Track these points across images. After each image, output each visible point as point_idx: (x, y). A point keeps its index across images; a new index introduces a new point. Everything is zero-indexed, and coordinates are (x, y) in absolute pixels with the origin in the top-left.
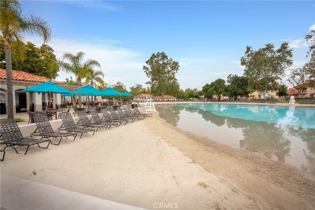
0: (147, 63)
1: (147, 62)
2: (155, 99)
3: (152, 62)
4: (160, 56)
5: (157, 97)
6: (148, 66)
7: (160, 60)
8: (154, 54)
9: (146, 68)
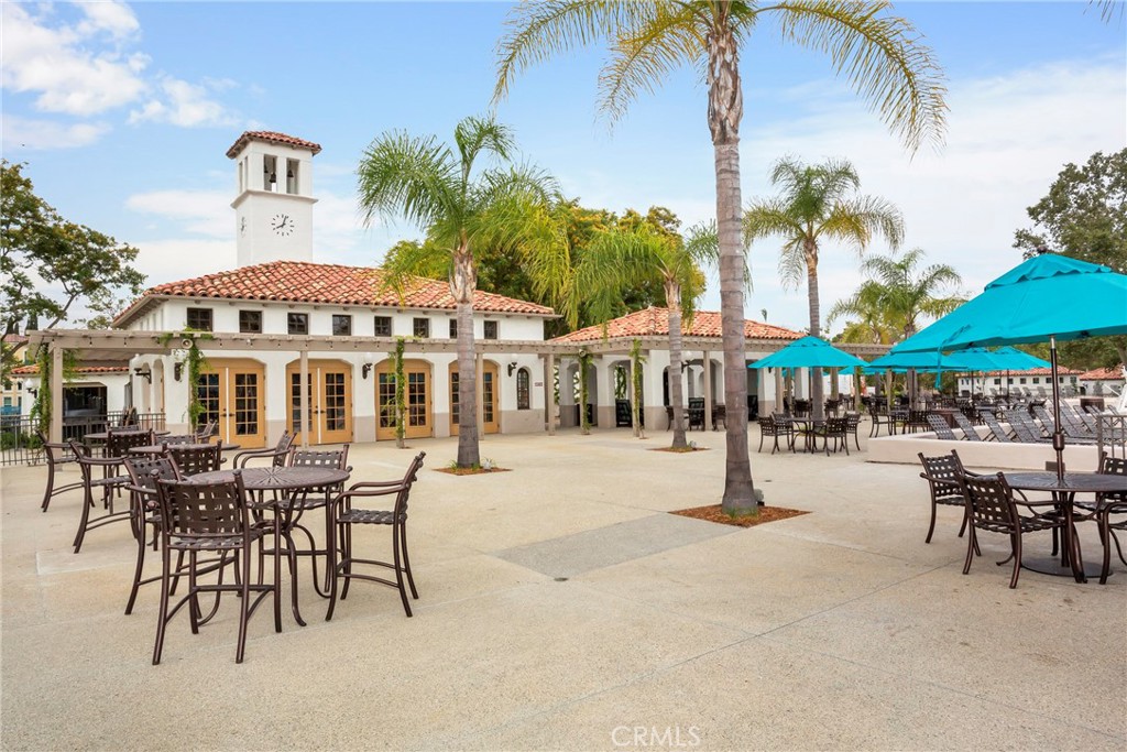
0: (1035, 218)
1: (1033, 212)
2: (1079, 384)
3: (1064, 205)
4: (1109, 170)
5: (1089, 374)
6: (1040, 230)
7: (1110, 188)
8: (1071, 167)
9: (1028, 237)
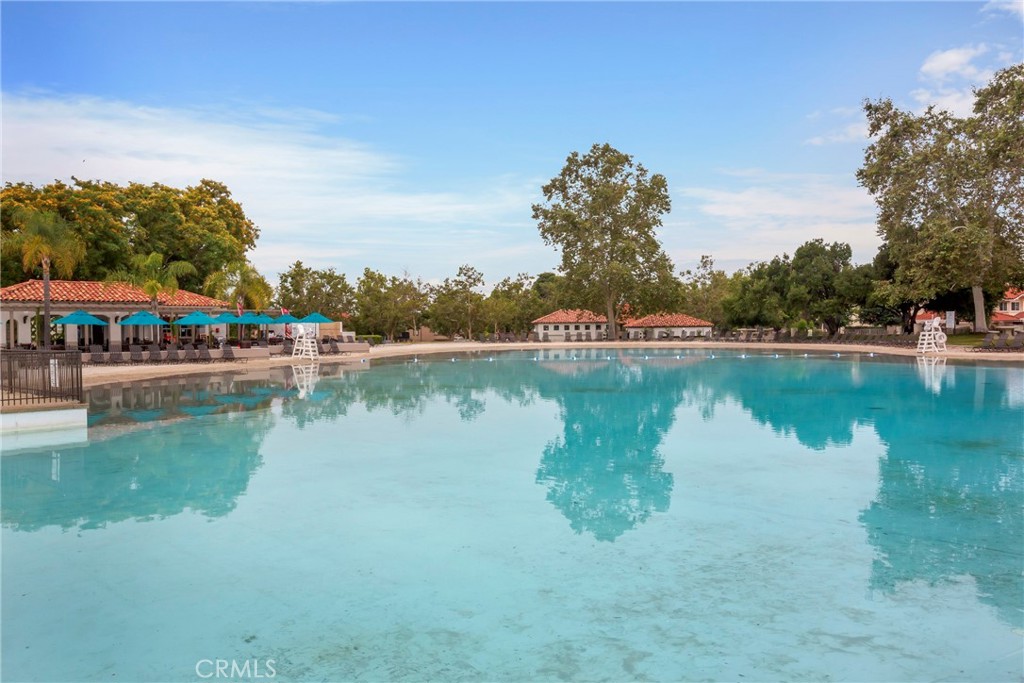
0: (547, 194)
1: (547, 190)
8: (575, 155)
9: (543, 211)
